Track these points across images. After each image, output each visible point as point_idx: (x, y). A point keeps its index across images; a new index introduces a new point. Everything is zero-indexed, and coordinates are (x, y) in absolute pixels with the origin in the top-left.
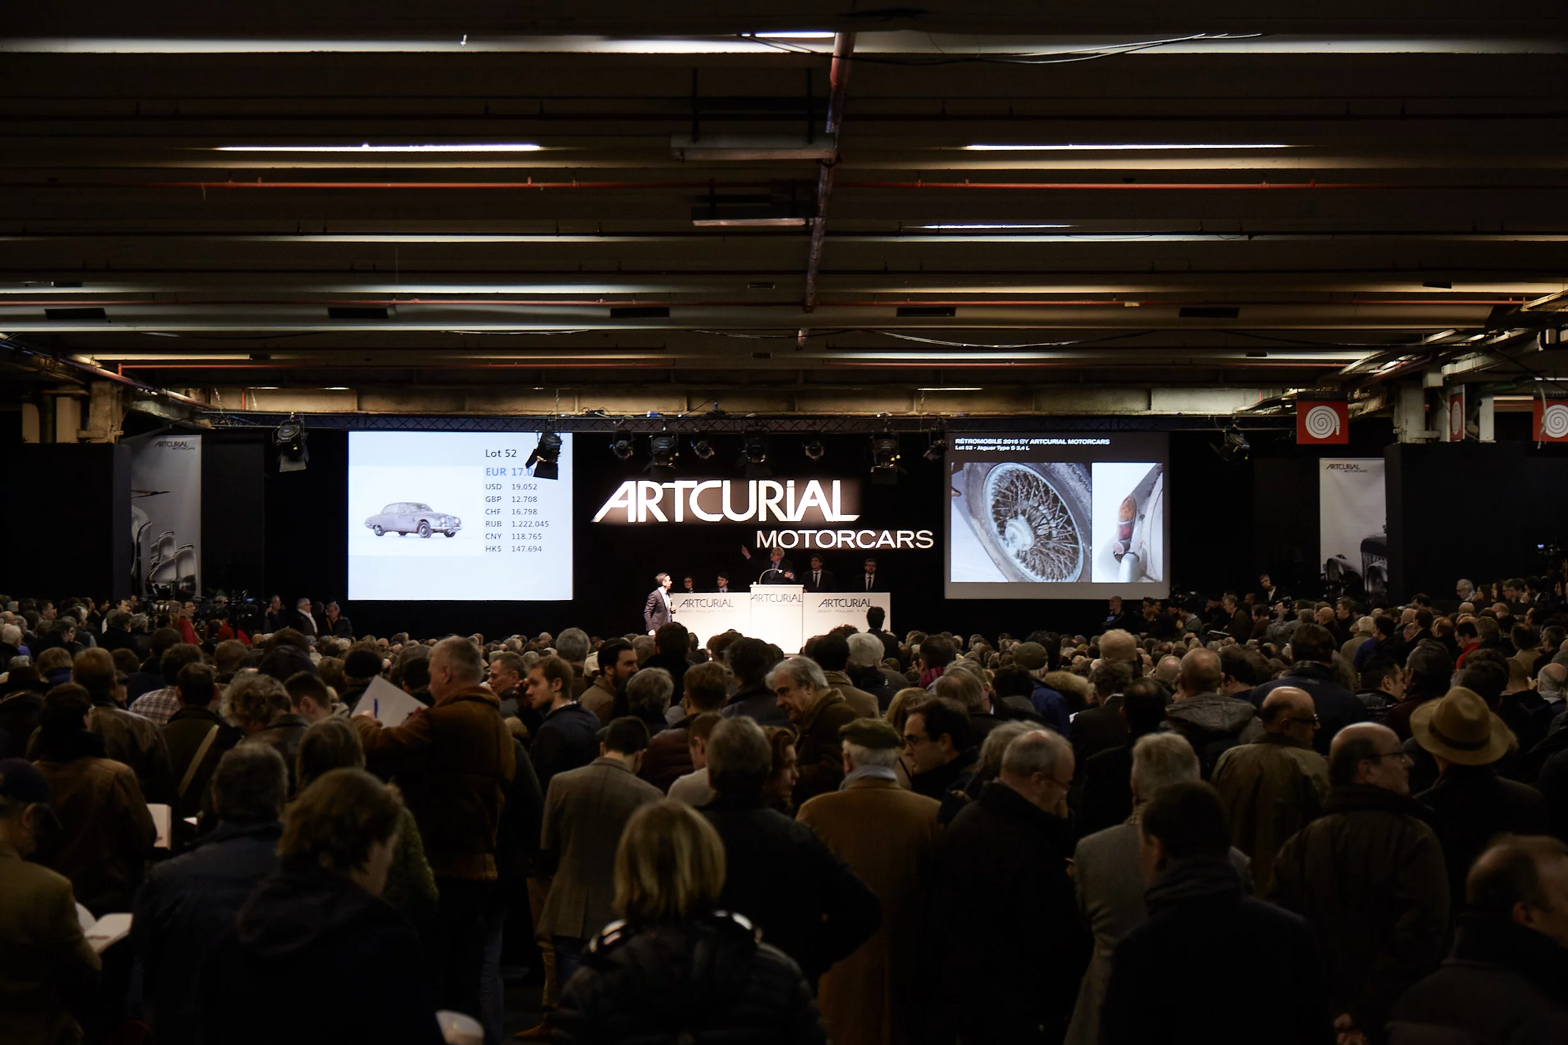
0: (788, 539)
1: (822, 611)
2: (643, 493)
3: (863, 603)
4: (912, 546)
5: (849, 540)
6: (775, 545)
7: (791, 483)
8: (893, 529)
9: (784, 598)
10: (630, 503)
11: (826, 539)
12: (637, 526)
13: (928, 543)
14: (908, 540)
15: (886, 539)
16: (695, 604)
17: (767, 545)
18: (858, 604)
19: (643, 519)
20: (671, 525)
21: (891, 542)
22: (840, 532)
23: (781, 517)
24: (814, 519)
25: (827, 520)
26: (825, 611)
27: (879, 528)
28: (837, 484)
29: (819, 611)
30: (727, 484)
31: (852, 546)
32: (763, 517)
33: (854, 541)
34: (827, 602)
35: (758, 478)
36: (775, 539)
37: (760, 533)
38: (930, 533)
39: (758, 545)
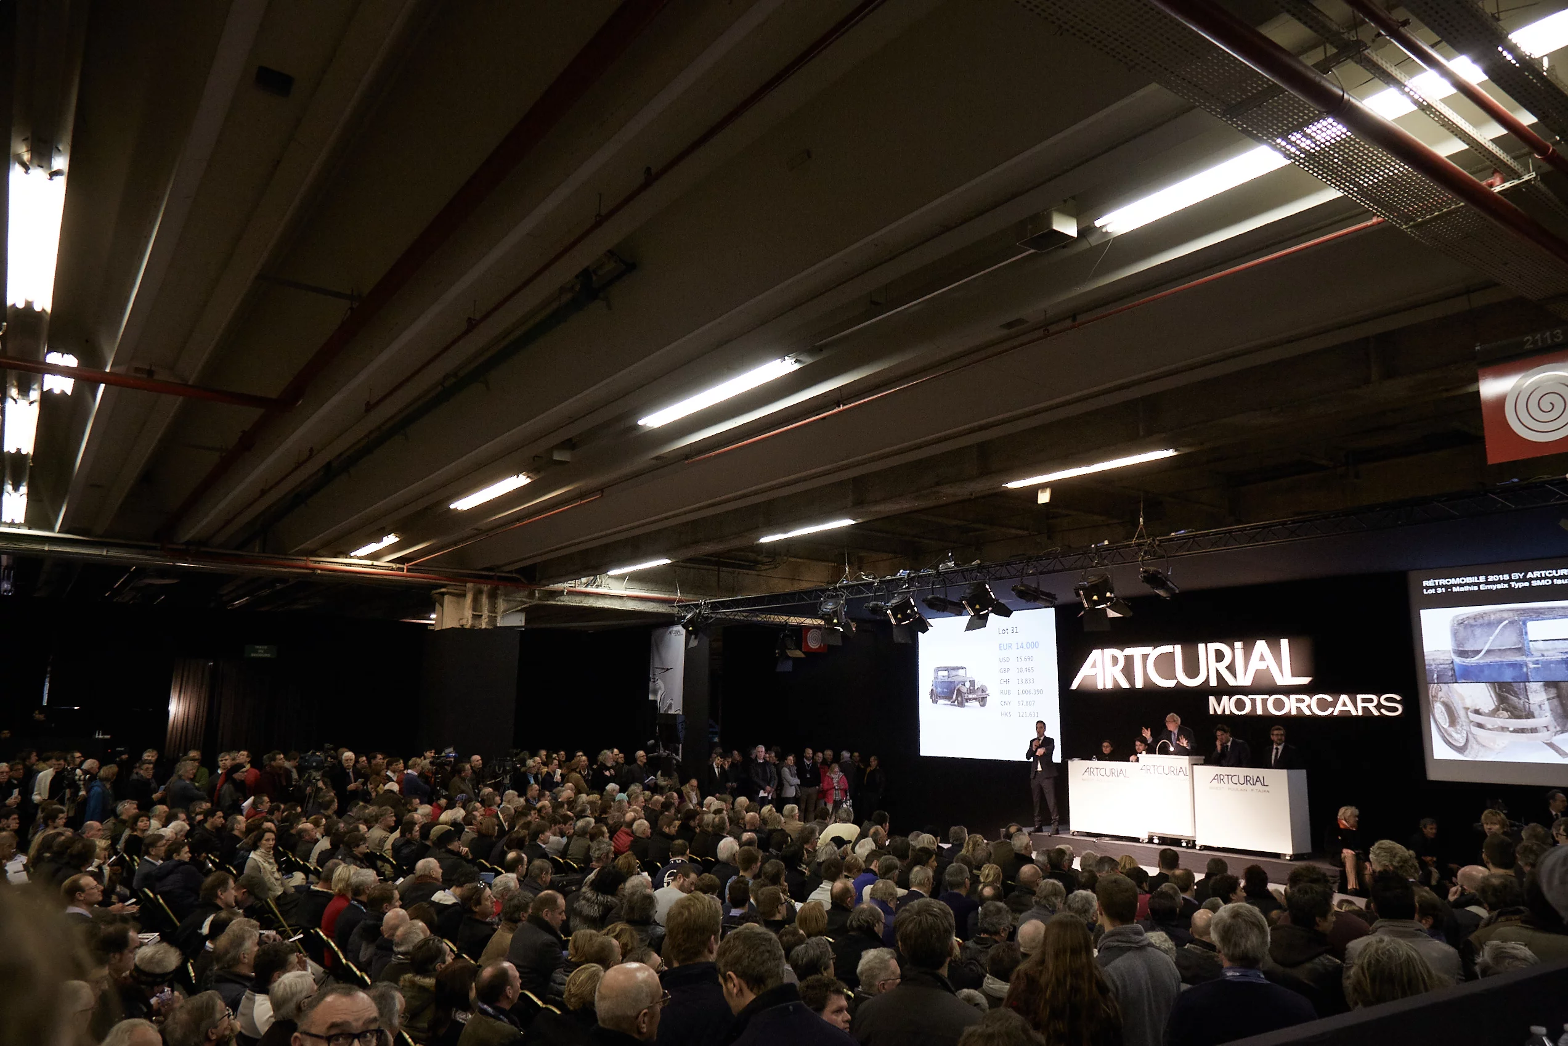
0: (1240, 705)
1: (1214, 788)
2: (1109, 661)
3: (1256, 781)
4: (1376, 713)
5: (1303, 706)
6: (1227, 712)
7: (1238, 645)
8: (1352, 692)
9: (1171, 770)
10: (1098, 671)
11: (1279, 705)
12: (1105, 695)
13: (1396, 709)
15: (1345, 705)
16: (1095, 772)
18: (1251, 782)
19: (1109, 686)
20: (1132, 691)
21: (1350, 707)
22: (1293, 697)
23: (1231, 682)
24: (1265, 683)
25: (1278, 684)
26: (1217, 788)
27: (1336, 691)
28: (1284, 643)
29: (1211, 788)
30: (1178, 648)
31: (1307, 712)
32: (1213, 683)
33: (1309, 707)
34: (1218, 778)
35: (1207, 640)
36: (1227, 705)
38: (1398, 698)
39: (1212, 712)
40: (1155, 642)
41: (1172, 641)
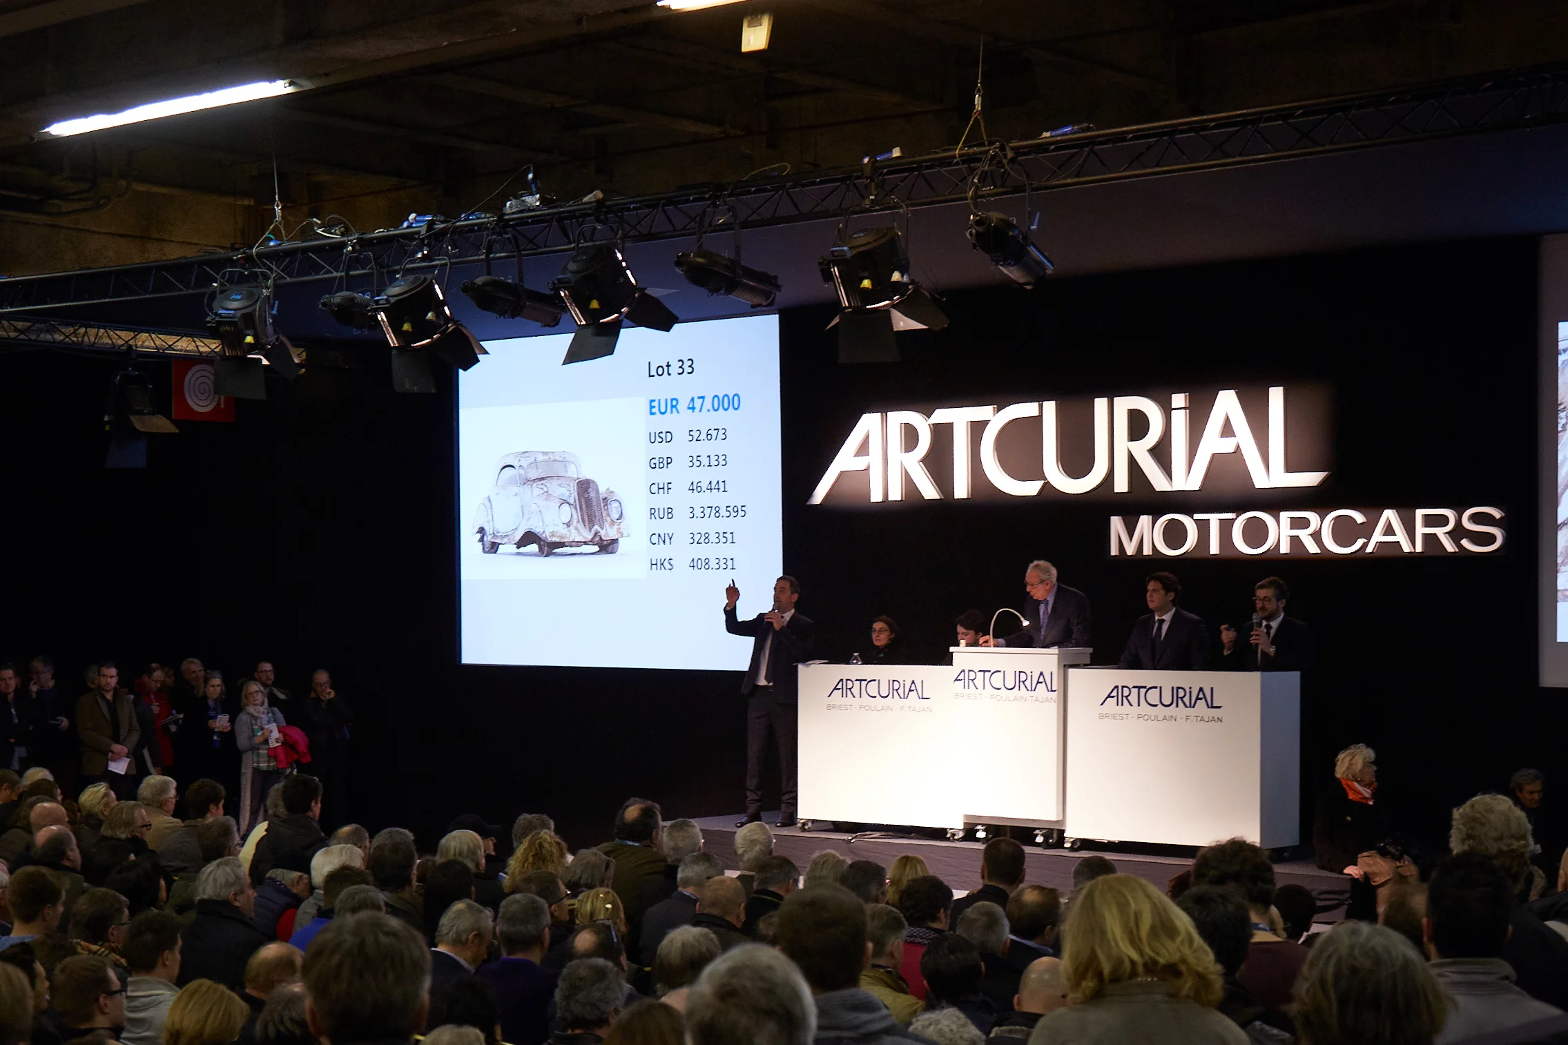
0: (1175, 534)
1: (1107, 716)
2: (897, 438)
3: (1198, 699)
4: (1450, 547)
5: (1304, 535)
6: (1147, 551)
7: (1179, 400)
8: (1405, 507)
9: (1021, 679)
10: (873, 460)
11: (1256, 533)
12: (886, 511)
13: (1490, 539)
14: (1440, 532)
15: (1390, 531)
16: (856, 690)
17: (1130, 550)
18: (1186, 699)
19: (895, 495)
20: (947, 506)
21: (1400, 537)
22: (1285, 516)
23: (1160, 482)
24: (1229, 484)
25: (1257, 486)
26: (1114, 717)
27: (1373, 504)
28: (1276, 396)
29: (1102, 716)
30: (1050, 407)
31: (1312, 548)
32: (1121, 484)
33: (1317, 536)
34: (1118, 694)
35: (1111, 392)
36: (1147, 536)
37: (1116, 523)
38: (1497, 514)
39: (1114, 551)
40: (1000, 396)
41: (1037, 395)
